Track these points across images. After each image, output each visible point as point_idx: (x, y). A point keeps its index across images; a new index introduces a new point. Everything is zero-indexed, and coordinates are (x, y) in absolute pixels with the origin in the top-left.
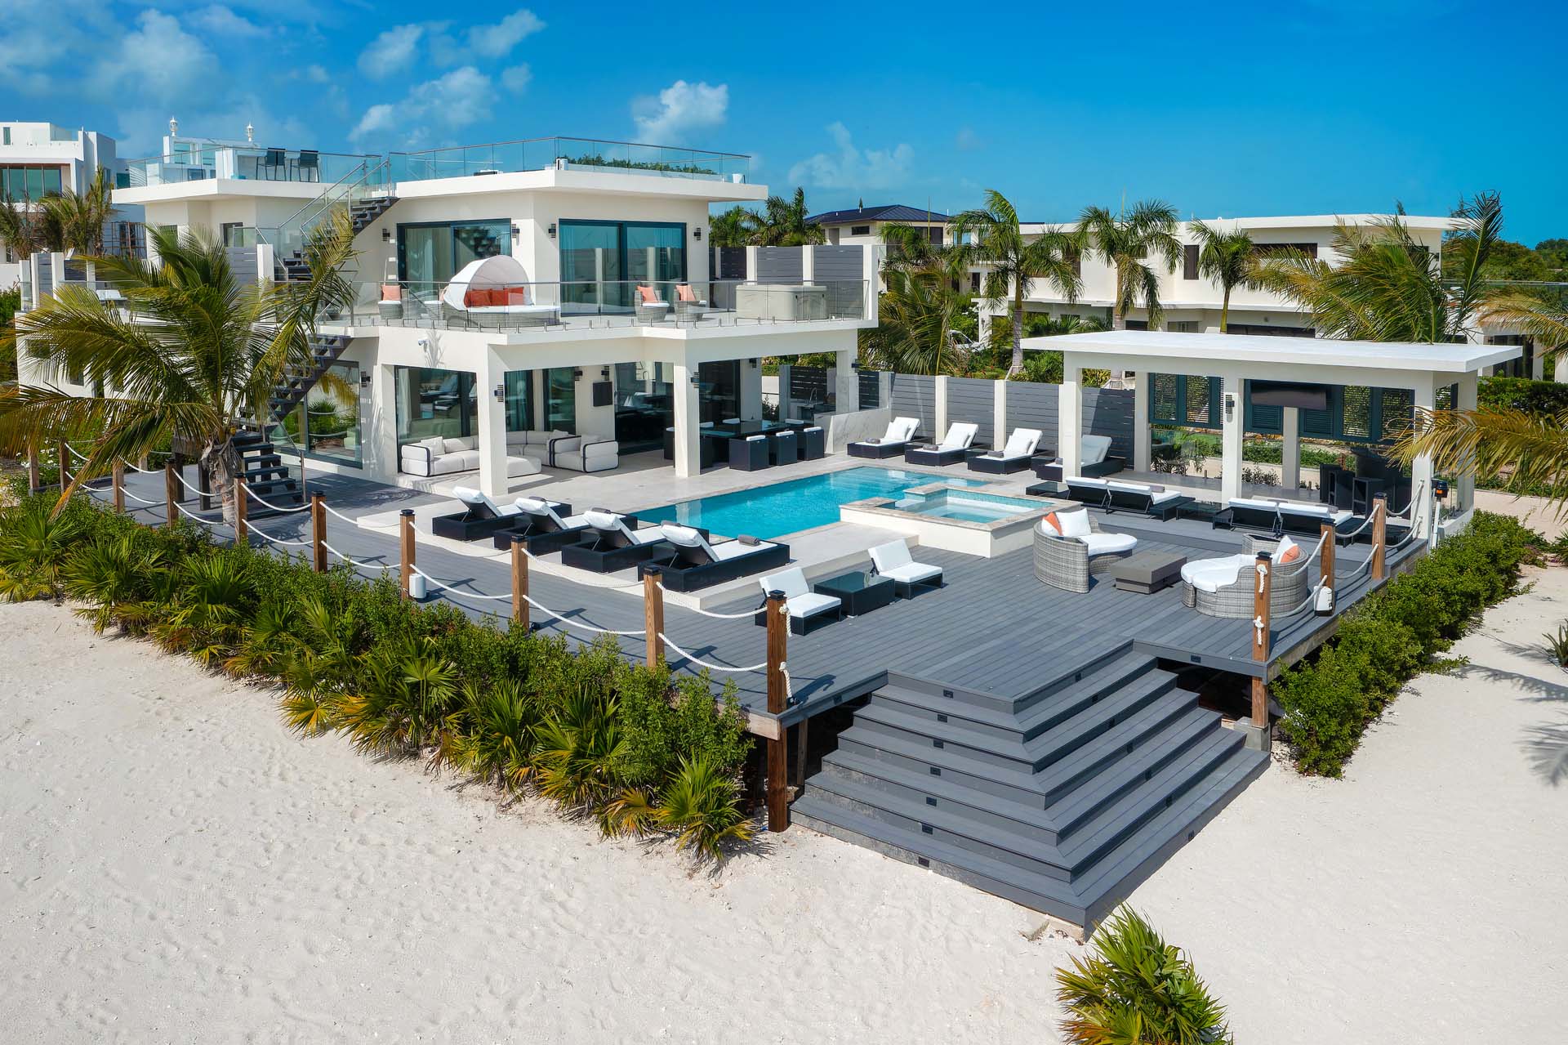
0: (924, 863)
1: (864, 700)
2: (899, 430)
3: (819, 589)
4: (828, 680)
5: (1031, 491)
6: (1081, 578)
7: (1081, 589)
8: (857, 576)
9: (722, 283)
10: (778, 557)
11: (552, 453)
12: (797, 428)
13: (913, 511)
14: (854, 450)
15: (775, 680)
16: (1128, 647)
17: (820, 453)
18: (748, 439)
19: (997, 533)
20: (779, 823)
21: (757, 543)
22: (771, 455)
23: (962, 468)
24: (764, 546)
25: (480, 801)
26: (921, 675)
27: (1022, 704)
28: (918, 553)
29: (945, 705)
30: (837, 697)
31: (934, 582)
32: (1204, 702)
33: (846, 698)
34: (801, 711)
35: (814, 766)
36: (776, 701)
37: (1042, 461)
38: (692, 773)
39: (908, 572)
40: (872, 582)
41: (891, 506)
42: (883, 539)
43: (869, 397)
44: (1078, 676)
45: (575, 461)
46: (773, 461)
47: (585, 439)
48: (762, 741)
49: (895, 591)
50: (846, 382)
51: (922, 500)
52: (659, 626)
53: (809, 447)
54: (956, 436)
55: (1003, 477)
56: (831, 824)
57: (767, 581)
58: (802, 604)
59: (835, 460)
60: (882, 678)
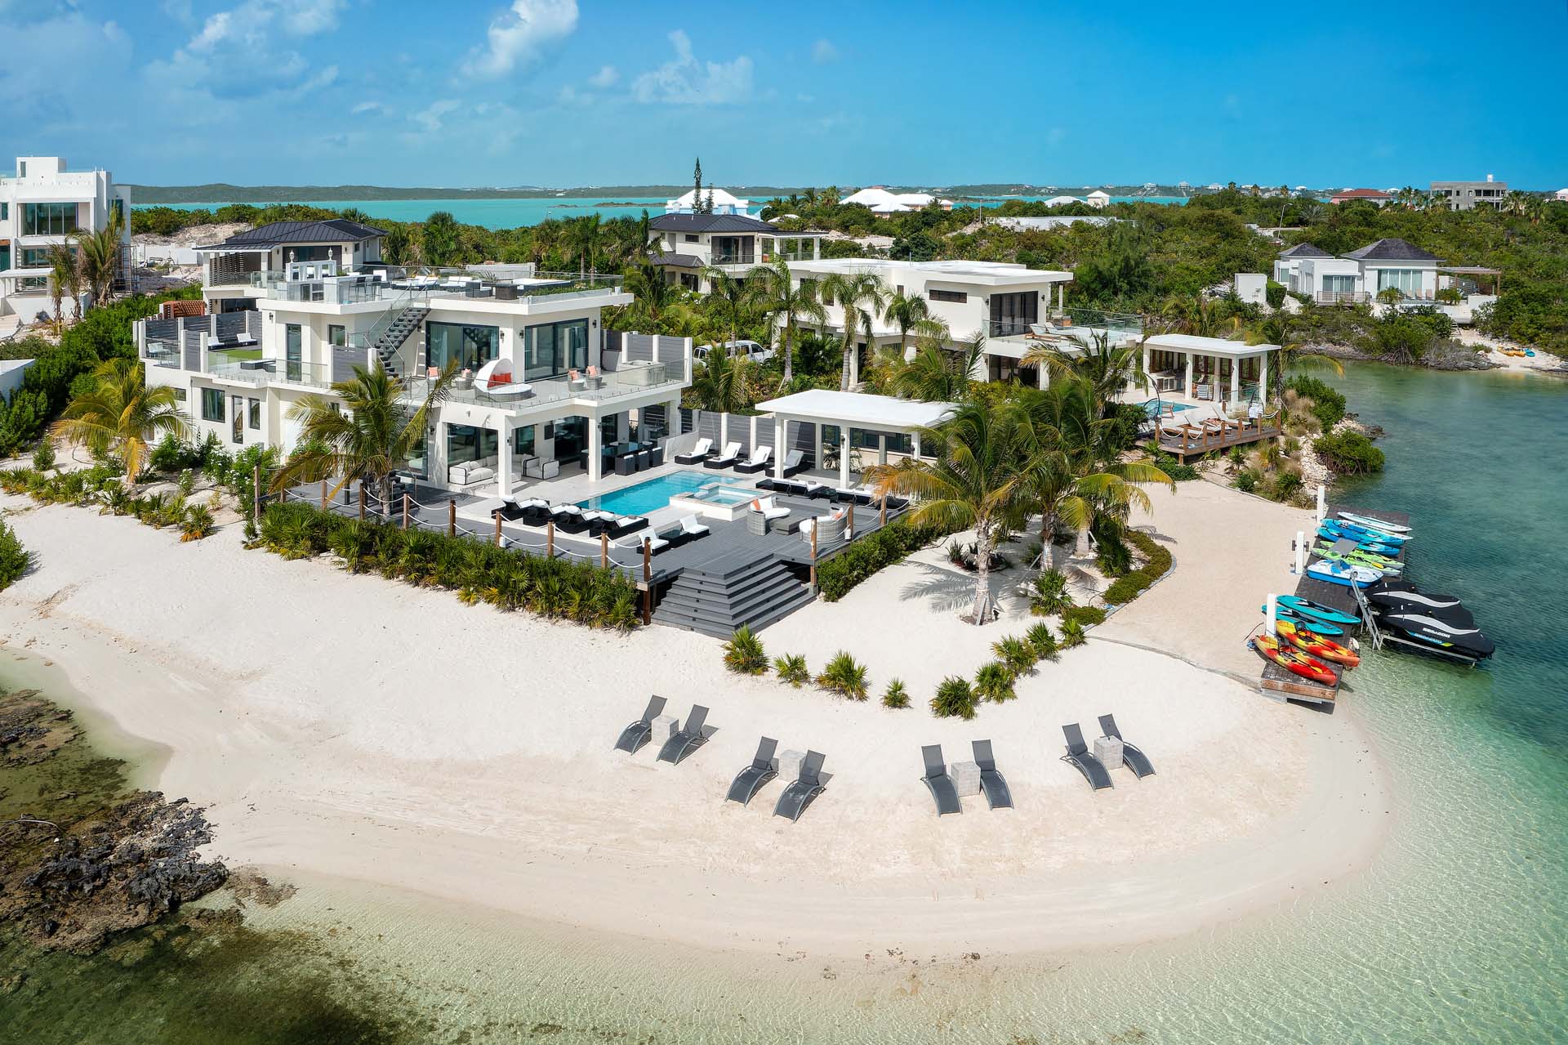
0: (692, 630)
1: (676, 578)
2: (702, 447)
3: (661, 537)
4: (664, 571)
5: (759, 486)
6: (763, 529)
7: (763, 534)
8: (675, 532)
9: (607, 353)
10: (644, 524)
11: (525, 468)
12: (648, 448)
13: (701, 498)
14: (679, 460)
15: (647, 569)
16: (771, 556)
17: (660, 463)
18: (625, 458)
19: (735, 509)
20: (647, 623)
21: (635, 518)
22: (636, 466)
23: (730, 470)
24: (638, 519)
25: (544, 624)
26: (696, 568)
27: (727, 576)
28: (701, 519)
29: (702, 578)
30: (666, 576)
31: (705, 533)
32: (796, 577)
33: (669, 577)
34: (655, 581)
35: (659, 604)
36: (647, 577)
37: (766, 467)
38: (620, 603)
39: (694, 528)
40: (681, 534)
41: (692, 497)
42: (686, 514)
43: (686, 427)
44: (749, 567)
45: (537, 473)
46: (637, 469)
47: (542, 460)
48: (642, 592)
49: (690, 537)
50: (675, 418)
51: (707, 492)
52: (606, 553)
53: (655, 460)
54: (729, 451)
55: (749, 475)
56: (663, 621)
57: (642, 535)
58: (656, 543)
59: (669, 467)
60: (682, 570)
